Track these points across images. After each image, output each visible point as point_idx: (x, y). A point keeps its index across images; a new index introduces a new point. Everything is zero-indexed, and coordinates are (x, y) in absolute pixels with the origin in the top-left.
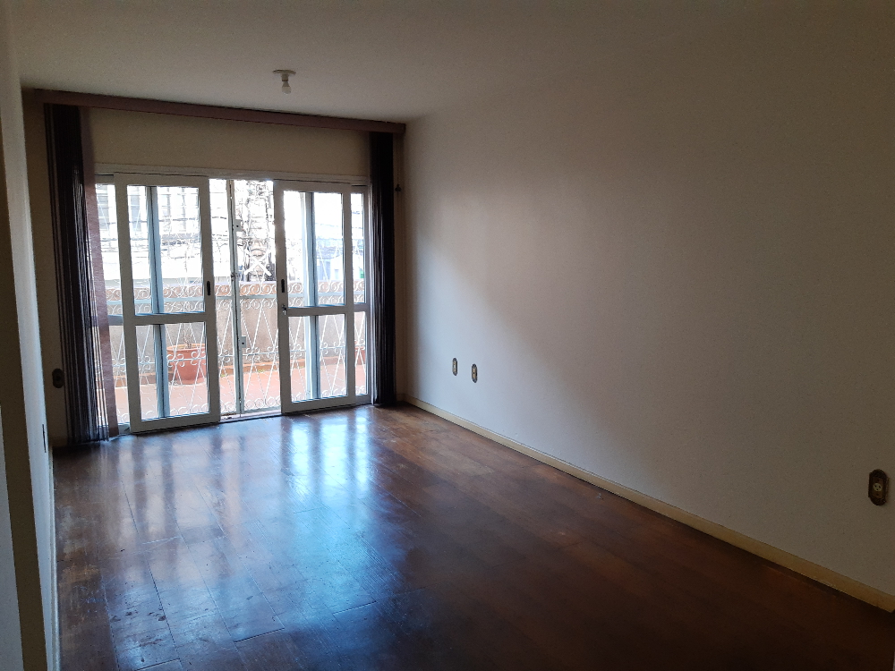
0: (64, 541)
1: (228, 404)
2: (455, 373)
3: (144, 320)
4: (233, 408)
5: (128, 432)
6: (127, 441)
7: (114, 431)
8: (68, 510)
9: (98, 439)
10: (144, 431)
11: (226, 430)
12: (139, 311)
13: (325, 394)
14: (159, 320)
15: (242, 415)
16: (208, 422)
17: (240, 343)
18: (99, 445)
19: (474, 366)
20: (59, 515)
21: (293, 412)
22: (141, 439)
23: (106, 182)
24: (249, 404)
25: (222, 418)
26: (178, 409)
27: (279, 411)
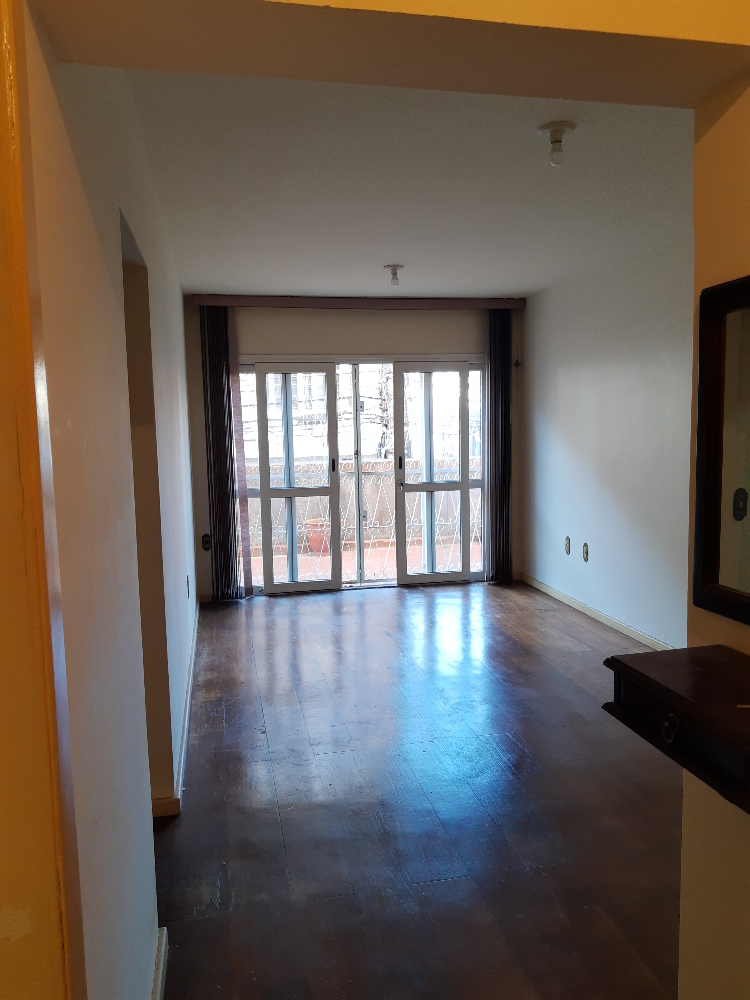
0: (200, 671)
1: (349, 573)
2: (568, 552)
3: (278, 493)
4: (354, 578)
5: (261, 592)
6: (260, 601)
7: (250, 591)
8: (206, 651)
9: (237, 597)
10: (275, 593)
11: (347, 597)
12: (273, 485)
13: (440, 568)
14: (291, 494)
15: (362, 584)
16: (331, 588)
17: (361, 516)
18: (237, 603)
19: (586, 545)
20: (198, 654)
21: (409, 584)
22: (272, 599)
23: (248, 371)
24: (368, 575)
25: (344, 585)
26: (303, 576)
27: (395, 583)
